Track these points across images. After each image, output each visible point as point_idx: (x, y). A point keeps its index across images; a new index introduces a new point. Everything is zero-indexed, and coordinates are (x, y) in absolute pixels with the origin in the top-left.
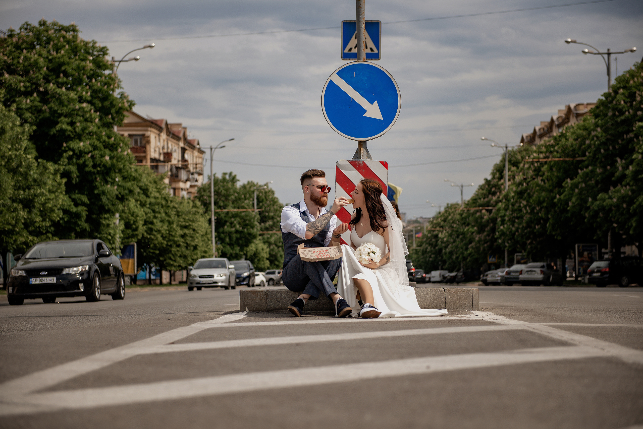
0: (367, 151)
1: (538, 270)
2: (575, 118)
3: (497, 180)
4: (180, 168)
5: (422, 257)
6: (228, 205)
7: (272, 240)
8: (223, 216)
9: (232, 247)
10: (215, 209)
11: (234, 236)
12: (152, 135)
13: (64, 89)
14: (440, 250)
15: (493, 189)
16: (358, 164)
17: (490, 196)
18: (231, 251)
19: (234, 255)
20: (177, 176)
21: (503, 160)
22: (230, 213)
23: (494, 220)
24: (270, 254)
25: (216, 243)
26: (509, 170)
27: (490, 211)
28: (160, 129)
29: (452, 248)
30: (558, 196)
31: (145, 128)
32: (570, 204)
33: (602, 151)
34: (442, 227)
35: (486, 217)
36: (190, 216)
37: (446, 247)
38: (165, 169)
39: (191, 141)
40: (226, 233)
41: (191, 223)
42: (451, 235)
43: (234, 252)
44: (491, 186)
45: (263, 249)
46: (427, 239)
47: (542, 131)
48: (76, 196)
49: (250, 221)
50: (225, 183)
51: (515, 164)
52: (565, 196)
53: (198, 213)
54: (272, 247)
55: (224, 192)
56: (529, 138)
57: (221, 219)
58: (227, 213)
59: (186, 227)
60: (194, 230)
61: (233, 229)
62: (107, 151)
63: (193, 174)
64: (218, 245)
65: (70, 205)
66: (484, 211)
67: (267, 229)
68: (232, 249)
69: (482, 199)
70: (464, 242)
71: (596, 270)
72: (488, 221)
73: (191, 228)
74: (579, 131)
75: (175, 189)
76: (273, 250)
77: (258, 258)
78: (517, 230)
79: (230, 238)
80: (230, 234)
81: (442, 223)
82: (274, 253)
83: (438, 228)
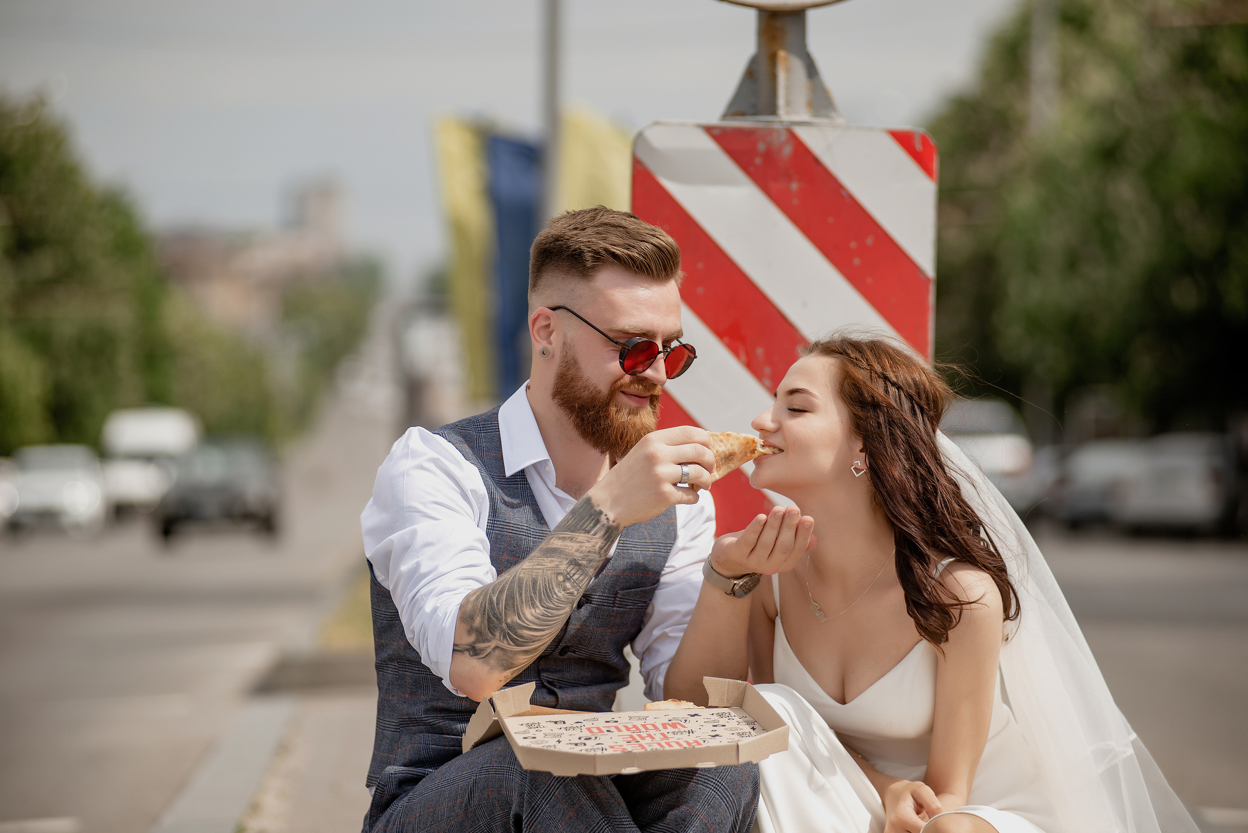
0: (812, 70)
16: (761, 147)
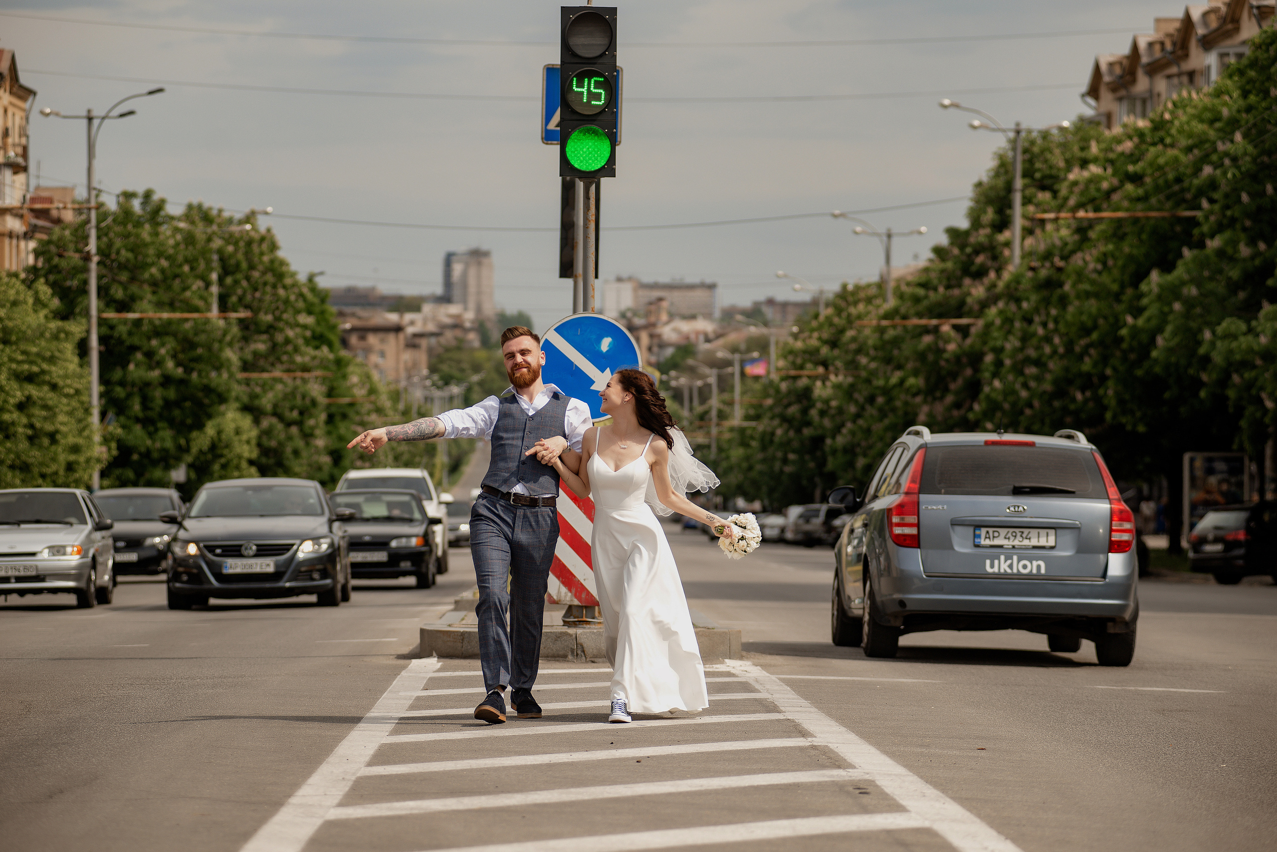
2: (1254, 20)
3: (988, 231)
5: (760, 456)
6: (141, 299)
7: (267, 401)
8: (123, 329)
9: (151, 429)
10: (100, 311)
11: (158, 394)
14: (818, 442)
15: (980, 259)
17: (967, 281)
18: (149, 442)
19: (155, 455)
22: (145, 322)
23: (975, 359)
24: (259, 445)
25: (103, 415)
26: (1027, 200)
27: (963, 331)
29: (853, 433)
30: (1130, 320)
32: (1160, 341)
33: (1245, 197)
34: (825, 364)
35: (952, 347)
36: (43, 343)
37: (837, 430)
40: (133, 385)
41: (45, 366)
42: (849, 392)
43: (158, 445)
44: (969, 250)
45: (238, 432)
46: (778, 402)
47: (1158, 54)
49: (209, 349)
50: (130, 227)
51: (1046, 181)
52: (1149, 320)
53: (67, 334)
54: (265, 423)
55: (125, 254)
56: (1118, 71)
57: (120, 341)
58: (138, 323)
59: (30, 378)
60: (54, 387)
61: (155, 374)
64: (109, 424)
66: (946, 328)
68: (151, 435)
69: (941, 289)
70: (887, 422)
71: (1211, 537)
72: (958, 359)
73: (44, 383)
74: (1194, 123)
76: (268, 433)
77: (223, 460)
79: (146, 402)
80: (145, 387)
81: (825, 350)
82: (273, 444)
83: (810, 369)
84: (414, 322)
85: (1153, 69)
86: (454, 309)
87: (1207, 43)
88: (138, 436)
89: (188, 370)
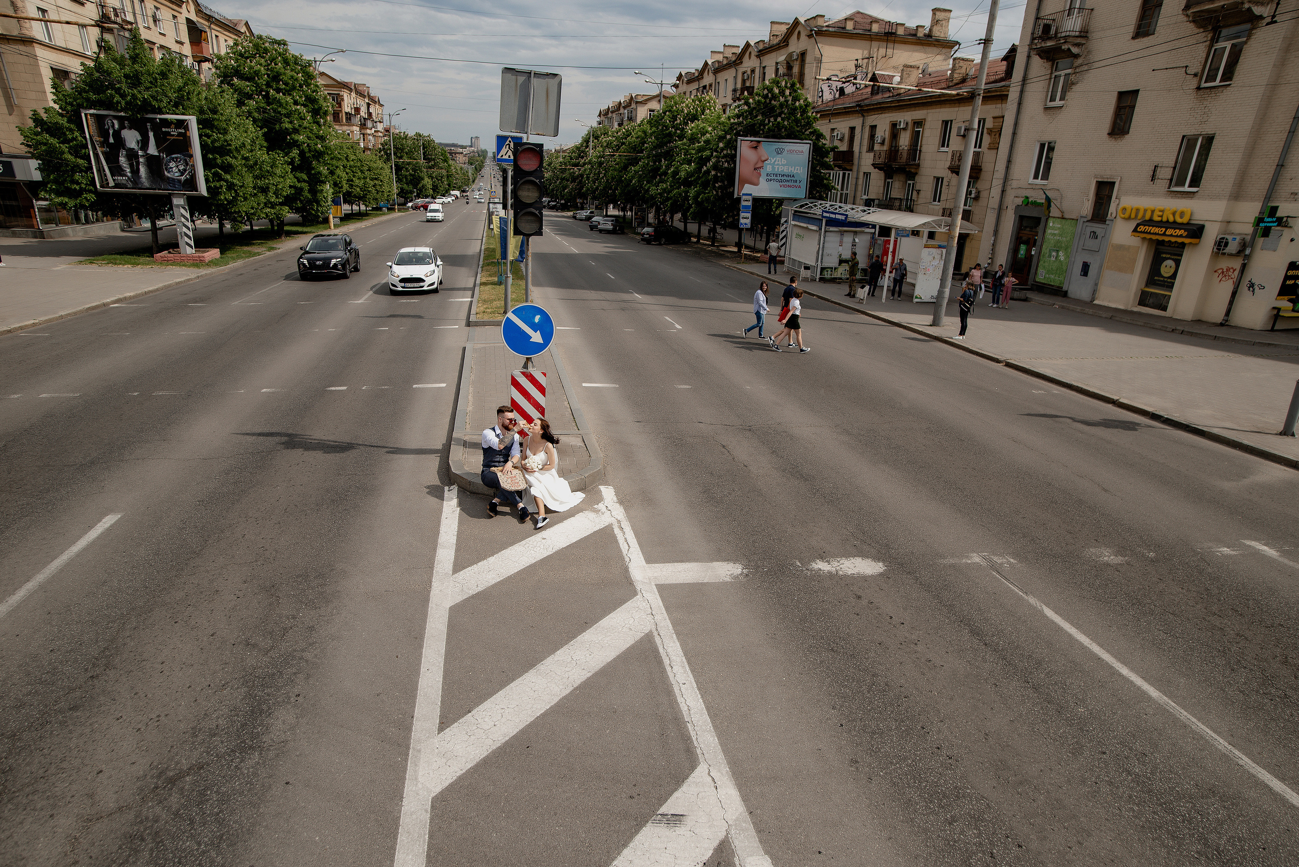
0: (532, 363)
1: (610, 223)
4: (367, 119)
6: (404, 156)
7: (434, 175)
8: (400, 164)
10: (394, 159)
12: (345, 94)
13: (281, 94)
20: (365, 125)
21: (589, 134)
22: (405, 162)
26: (593, 141)
27: (580, 169)
28: (351, 90)
31: (340, 89)
35: (577, 173)
38: (357, 120)
39: (373, 97)
40: (403, 176)
47: (614, 109)
48: (298, 175)
49: (419, 167)
50: (400, 140)
51: (597, 138)
55: (400, 146)
56: (605, 113)
57: (400, 166)
58: (403, 162)
61: (408, 173)
62: (319, 141)
63: (376, 122)
64: (398, 184)
65: (295, 183)
67: (430, 168)
71: (645, 233)
75: (364, 134)
76: (434, 182)
78: (597, 188)
79: (406, 179)
80: (406, 176)
84: (465, 151)
85: (612, 112)
86: (473, 149)
87: (625, 108)
88: (405, 186)
89: (415, 172)
